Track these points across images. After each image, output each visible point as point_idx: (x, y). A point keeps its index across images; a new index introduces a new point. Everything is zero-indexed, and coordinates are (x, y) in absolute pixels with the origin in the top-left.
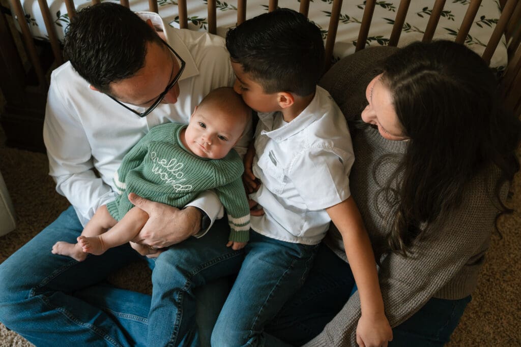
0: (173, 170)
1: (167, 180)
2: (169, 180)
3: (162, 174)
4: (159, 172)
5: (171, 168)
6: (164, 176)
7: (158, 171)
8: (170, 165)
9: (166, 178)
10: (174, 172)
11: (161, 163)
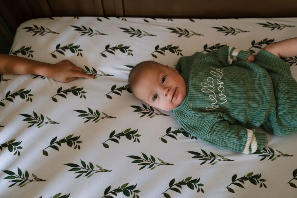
0: (211, 86)
1: (222, 85)
2: (220, 84)
3: (221, 91)
4: (222, 94)
5: (211, 89)
6: (221, 89)
7: (222, 96)
8: (209, 91)
9: (220, 86)
10: (212, 85)
11: (214, 99)
